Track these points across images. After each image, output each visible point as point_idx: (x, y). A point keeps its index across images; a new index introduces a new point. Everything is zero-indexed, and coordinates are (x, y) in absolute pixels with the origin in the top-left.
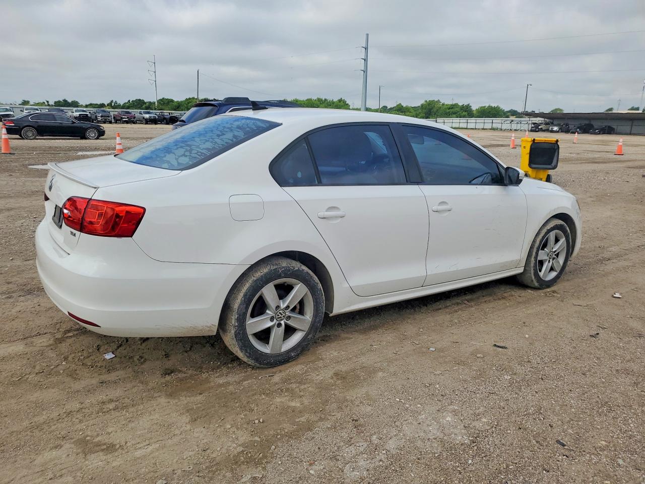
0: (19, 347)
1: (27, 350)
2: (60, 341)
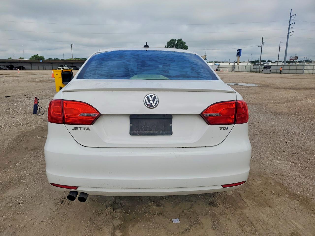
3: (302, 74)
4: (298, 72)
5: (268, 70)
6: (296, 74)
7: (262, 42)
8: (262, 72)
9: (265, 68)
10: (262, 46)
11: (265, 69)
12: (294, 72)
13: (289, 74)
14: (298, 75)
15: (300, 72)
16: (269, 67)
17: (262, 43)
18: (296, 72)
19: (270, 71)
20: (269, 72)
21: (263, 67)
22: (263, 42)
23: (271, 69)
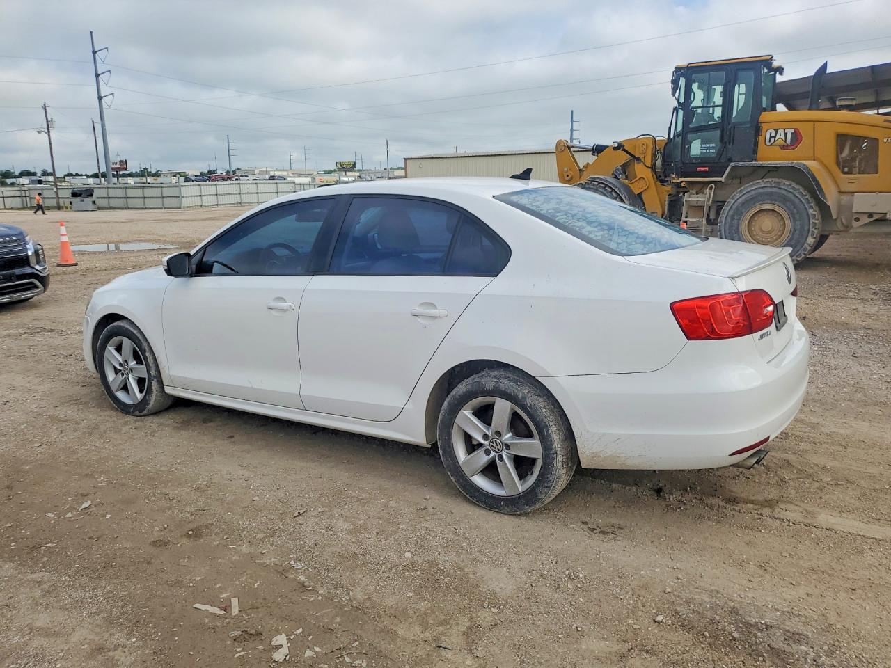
0: (824, 518)
1: (816, 509)
2: (770, 504)
3: (180, 208)
4: (167, 202)
5: (88, 201)
6: (165, 208)
7: (47, 119)
8: (67, 208)
9: (75, 195)
10: (49, 132)
11: (78, 199)
12: (158, 203)
13: (146, 208)
14: (169, 210)
15: (174, 202)
16: (89, 193)
17: (47, 122)
18: (163, 204)
19: (94, 203)
20: (91, 207)
21: (68, 193)
22: (49, 119)
23: (94, 198)
